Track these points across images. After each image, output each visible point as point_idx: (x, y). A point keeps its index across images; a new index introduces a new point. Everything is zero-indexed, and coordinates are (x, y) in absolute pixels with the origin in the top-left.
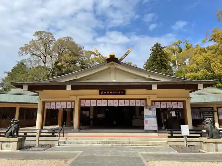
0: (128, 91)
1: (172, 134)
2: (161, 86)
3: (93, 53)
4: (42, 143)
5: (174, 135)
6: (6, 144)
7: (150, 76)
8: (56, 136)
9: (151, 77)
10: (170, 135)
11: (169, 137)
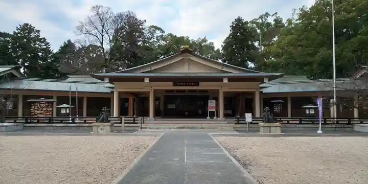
0: (201, 83)
1: (238, 121)
2: (231, 79)
3: (159, 29)
4: (126, 128)
5: (240, 122)
6: (100, 127)
7: (222, 68)
8: (137, 123)
9: (224, 69)
10: (237, 122)
11: (236, 124)
